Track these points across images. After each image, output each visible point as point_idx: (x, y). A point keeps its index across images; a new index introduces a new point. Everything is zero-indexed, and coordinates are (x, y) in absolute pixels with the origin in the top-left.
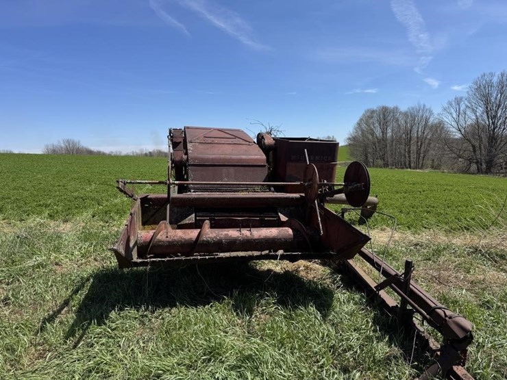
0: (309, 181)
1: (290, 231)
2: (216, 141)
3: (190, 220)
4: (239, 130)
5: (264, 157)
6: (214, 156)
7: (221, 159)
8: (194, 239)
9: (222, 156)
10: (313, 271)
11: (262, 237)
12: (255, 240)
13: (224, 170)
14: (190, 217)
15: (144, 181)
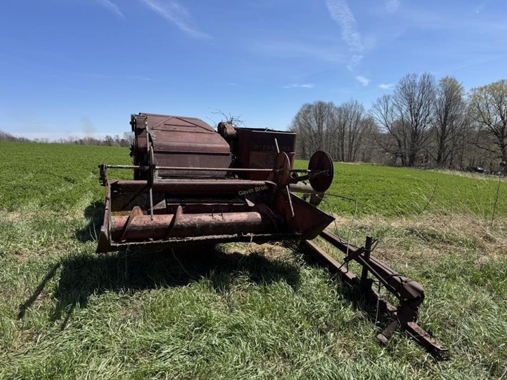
0: (280, 168)
1: (259, 216)
2: (178, 129)
3: (161, 205)
4: (197, 119)
5: (228, 146)
6: (179, 144)
7: (186, 147)
8: (168, 224)
9: (187, 144)
10: (277, 252)
11: (233, 221)
12: (227, 224)
13: (190, 157)
14: (160, 203)
15: (125, 166)
